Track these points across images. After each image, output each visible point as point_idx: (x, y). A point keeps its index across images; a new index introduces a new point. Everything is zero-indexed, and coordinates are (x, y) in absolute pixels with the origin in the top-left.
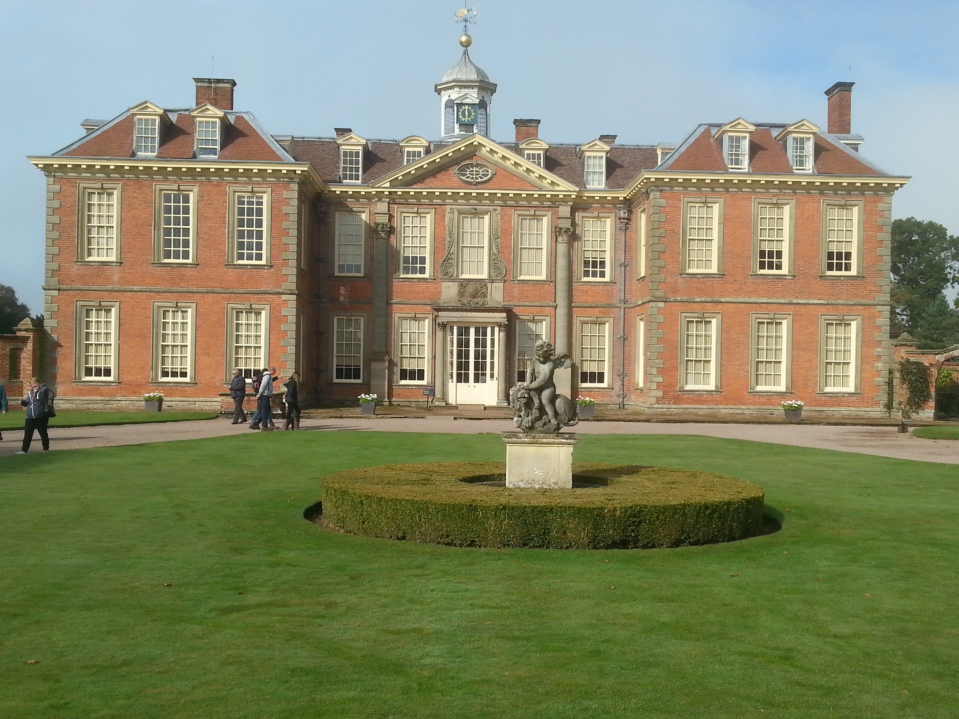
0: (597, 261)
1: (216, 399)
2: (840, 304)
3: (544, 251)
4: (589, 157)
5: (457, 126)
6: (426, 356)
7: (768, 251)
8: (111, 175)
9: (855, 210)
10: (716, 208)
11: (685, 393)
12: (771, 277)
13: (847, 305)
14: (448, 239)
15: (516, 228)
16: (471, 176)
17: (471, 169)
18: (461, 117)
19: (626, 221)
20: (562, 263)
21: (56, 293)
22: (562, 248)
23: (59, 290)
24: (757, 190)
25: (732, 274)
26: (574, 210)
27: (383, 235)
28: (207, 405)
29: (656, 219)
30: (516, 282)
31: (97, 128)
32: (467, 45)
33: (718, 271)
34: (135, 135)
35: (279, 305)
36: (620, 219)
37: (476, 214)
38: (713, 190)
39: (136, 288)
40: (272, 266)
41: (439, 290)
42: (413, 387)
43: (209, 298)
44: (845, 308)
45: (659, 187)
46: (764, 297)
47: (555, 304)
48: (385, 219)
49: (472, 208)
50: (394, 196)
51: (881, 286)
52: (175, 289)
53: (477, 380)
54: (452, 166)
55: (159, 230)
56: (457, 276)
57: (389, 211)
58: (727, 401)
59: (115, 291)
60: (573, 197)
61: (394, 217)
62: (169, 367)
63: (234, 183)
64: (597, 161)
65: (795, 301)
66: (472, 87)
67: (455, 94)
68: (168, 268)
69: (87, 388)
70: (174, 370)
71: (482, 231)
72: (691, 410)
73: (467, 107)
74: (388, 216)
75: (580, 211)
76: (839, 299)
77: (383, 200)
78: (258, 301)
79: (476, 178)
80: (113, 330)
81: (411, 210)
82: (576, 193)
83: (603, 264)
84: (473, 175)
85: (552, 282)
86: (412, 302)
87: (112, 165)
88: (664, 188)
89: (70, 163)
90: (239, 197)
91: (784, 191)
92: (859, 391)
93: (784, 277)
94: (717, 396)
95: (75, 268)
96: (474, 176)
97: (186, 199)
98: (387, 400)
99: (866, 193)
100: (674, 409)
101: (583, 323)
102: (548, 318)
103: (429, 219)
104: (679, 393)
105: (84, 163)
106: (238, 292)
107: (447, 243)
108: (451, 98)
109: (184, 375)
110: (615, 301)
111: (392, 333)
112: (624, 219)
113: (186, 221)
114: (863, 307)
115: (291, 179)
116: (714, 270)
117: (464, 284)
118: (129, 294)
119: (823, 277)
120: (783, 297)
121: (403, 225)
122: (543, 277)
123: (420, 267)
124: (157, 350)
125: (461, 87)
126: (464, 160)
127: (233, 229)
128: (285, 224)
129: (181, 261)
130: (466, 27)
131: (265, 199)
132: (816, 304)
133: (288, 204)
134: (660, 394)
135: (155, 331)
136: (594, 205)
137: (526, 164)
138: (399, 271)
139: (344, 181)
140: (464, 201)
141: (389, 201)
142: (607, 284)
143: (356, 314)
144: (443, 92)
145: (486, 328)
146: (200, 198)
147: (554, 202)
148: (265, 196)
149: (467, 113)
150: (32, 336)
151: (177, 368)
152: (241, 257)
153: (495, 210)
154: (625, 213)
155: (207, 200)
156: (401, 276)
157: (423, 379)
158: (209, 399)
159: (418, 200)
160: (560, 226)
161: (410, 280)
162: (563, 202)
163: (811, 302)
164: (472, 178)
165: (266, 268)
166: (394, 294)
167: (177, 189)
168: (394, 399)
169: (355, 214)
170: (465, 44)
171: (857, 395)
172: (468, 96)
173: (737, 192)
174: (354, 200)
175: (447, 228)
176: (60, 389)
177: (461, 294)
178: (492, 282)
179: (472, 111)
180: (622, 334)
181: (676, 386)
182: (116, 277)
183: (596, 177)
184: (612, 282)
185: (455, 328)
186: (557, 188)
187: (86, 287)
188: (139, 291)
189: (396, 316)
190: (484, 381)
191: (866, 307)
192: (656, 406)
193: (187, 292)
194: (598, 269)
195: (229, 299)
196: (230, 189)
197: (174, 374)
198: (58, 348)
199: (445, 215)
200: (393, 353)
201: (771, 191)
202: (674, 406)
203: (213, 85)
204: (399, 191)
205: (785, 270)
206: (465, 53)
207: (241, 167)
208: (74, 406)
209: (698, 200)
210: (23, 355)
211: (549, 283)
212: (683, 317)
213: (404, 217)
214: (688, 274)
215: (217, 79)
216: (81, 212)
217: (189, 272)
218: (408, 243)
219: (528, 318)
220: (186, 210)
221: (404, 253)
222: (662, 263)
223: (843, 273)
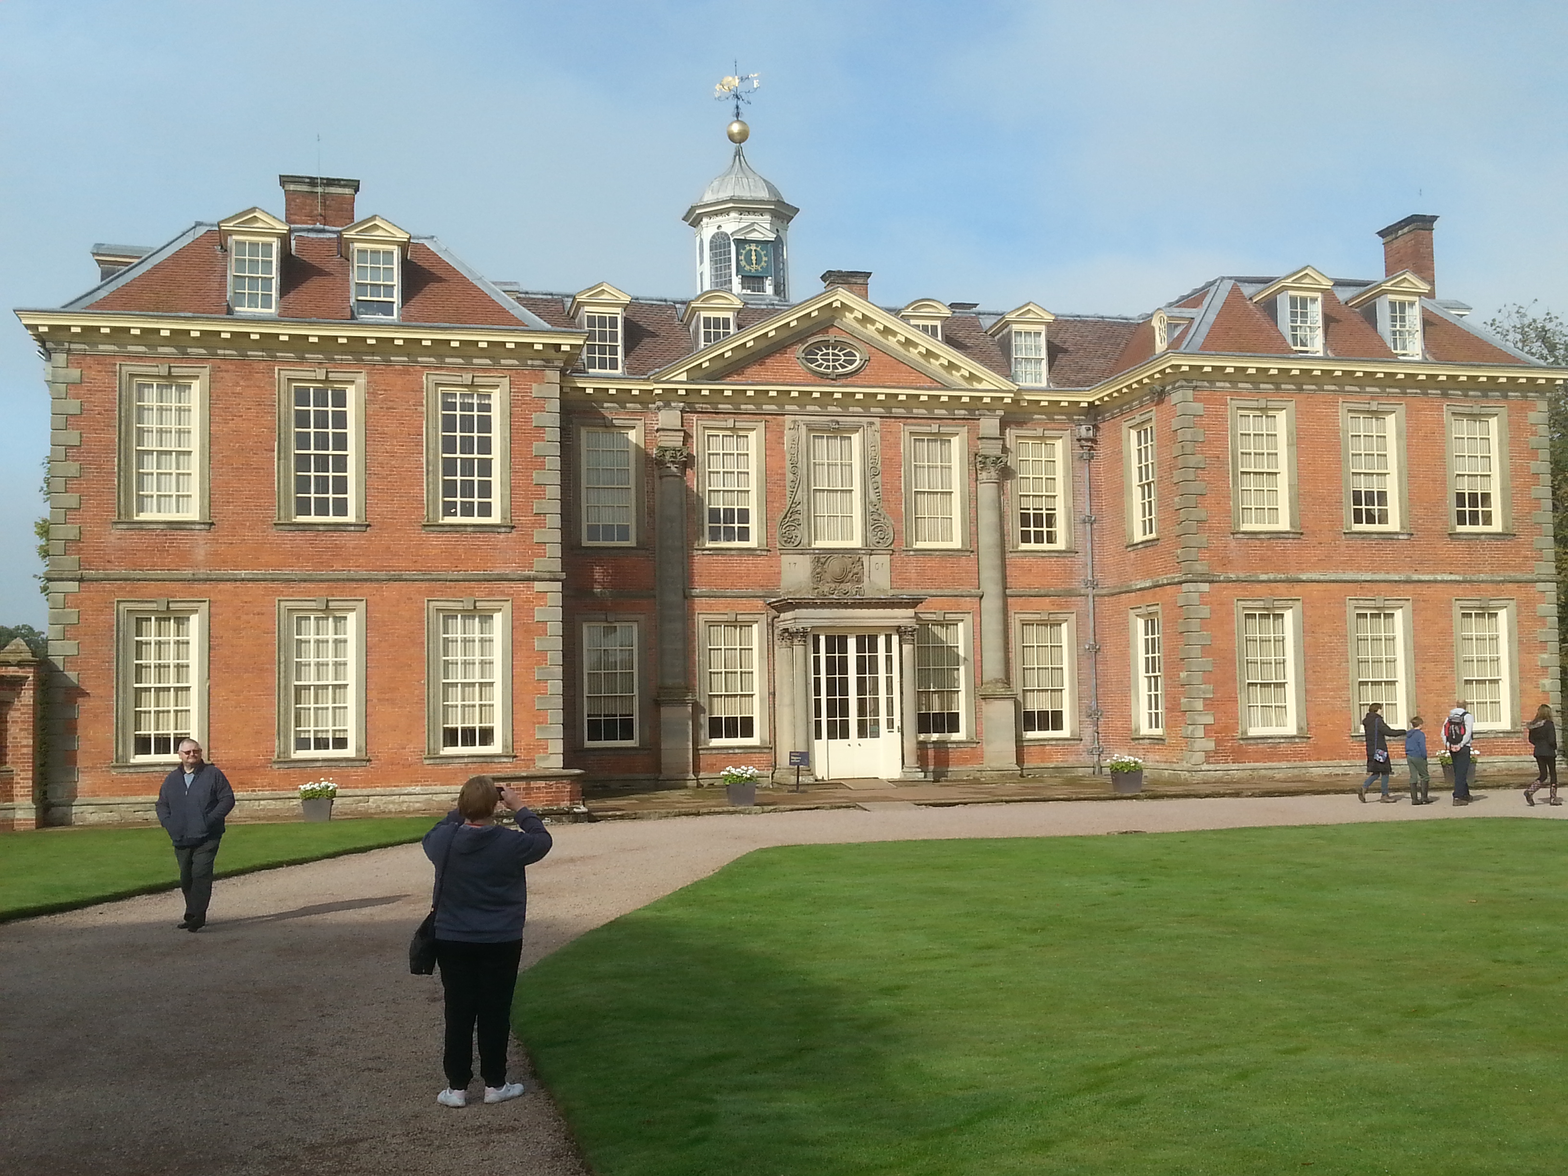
0: (1042, 514)
1: (410, 789)
2: (1482, 581)
3: (956, 499)
4: (1019, 333)
6: (756, 691)
7: (1365, 492)
8: (189, 350)
9: (1493, 422)
10: (1282, 418)
11: (1252, 742)
12: (1376, 536)
13: (1492, 582)
14: (790, 476)
15: (907, 456)
16: (826, 364)
17: (825, 351)
18: (743, 263)
19: (1089, 444)
20: (987, 518)
21: (73, 586)
22: (987, 492)
23: (81, 580)
24: (1347, 388)
25: (1314, 532)
26: (1004, 424)
27: (674, 469)
28: (393, 803)
29: (1189, 438)
30: (912, 553)
31: (136, 261)
32: (740, 139)
33: (1292, 525)
34: (231, 273)
35: (528, 601)
36: (1079, 440)
37: (839, 432)
38: (1278, 388)
39: (243, 574)
40: (513, 527)
41: (777, 570)
42: (737, 751)
43: (391, 591)
44: (1490, 587)
45: (1191, 381)
46: (1366, 571)
47: (979, 592)
48: (676, 440)
49: (832, 421)
50: (693, 398)
51: (1541, 550)
52: (324, 574)
53: (862, 733)
54: (793, 344)
55: (287, 458)
56: (810, 544)
57: (682, 426)
58: (1318, 753)
59: (199, 580)
60: (1006, 400)
61: (692, 437)
62: (310, 729)
63: (437, 368)
64: (1031, 341)
65: (1415, 577)
66: (761, 212)
67: (731, 225)
68: (308, 533)
69: (143, 777)
70: (320, 735)
71: (848, 462)
72: (1263, 772)
73: (753, 247)
74: (682, 434)
75: (1013, 426)
76: (1480, 572)
77: (673, 404)
78: (488, 595)
79: (835, 367)
80: (194, 658)
81: (723, 424)
82: (1012, 395)
83: (1051, 519)
84: (828, 360)
85: (972, 552)
86: (729, 592)
87: (195, 329)
88: (1199, 384)
89: (105, 324)
90: (444, 395)
91: (1388, 390)
92: (1518, 728)
93: (1396, 537)
94: (1302, 746)
95: (114, 536)
96: (831, 364)
97: (340, 399)
98: (693, 777)
99: (1510, 394)
100: (1236, 770)
101: (1025, 624)
102: (968, 618)
103: (754, 440)
104: (1241, 742)
105: (136, 326)
106: (449, 578)
107: (788, 483)
108: (722, 230)
109: (341, 743)
110: (1077, 585)
111: (694, 651)
112: (1087, 440)
113: (341, 442)
114: (1517, 585)
115: (547, 361)
116: (1284, 524)
117: (823, 557)
118: (229, 585)
119: (1453, 536)
120: (1395, 570)
121: (707, 452)
122: (956, 543)
123: (739, 527)
124: (287, 695)
125: (741, 211)
126: (813, 334)
127: (436, 455)
128: (537, 447)
129: (331, 519)
130: (737, 107)
131: (497, 400)
132: (1447, 581)
133: (542, 409)
134: (1211, 745)
135: (282, 659)
136: (1036, 416)
138: (703, 535)
139: (590, 370)
140: (817, 408)
141: (684, 407)
142: (1064, 555)
143: (626, 617)
144: (705, 220)
145: (876, 637)
146: (371, 397)
147: (971, 411)
148: (496, 394)
149: (754, 258)
150: (31, 675)
151: (327, 731)
152: (449, 509)
153: (872, 424)
154: (1089, 429)
155: (385, 400)
156: (708, 545)
157: (751, 735)
158: (397, 790)
159: (737, 405)
160: (981, 452)
161: (724, 552)
162: (988, 410)
163: (1439, 578)
164: (828, 367)
165: (503, 530)
166: (696, 578)
167: (324, 378)
168: (702, 775)
169: (616, 430)
170: (738, 138)
171: (1517, 735)
172: (756, 227)
173: (1315, 390)
174: (615, 405)
175: (788, 457)
176: (84, 782)
177: (818, 577)
178: (871, 555)
179: (762, 253)
180: (1092, 642)
181: (1235, 730)
182: (200, 553)
183: (1031, 368)
184: (1070, 552)
185: (822, 639)
186: (976, 385)
187: (138, 574)
188: (249, 580)
189: (700, 620)
190: (876, 734)
191: (1521, 584)
192: (1205, 767)
193: (348, 580)
194: (1045, 529)
195: (431, 592)
196: (428, 379)
197: (321, 744)
198: (80, 699)
199: (783, 432)
200: (697, 688)
201: (1368, 389)
202: (1235, 766)
203: (319, 190)
204: (705, 389)
205: (1394, 524)
206: (738, 153)
207: (456, 338)
208: (115, 817)
209: (1254, 404)
210: (12, 715)
211: (968, 554)
212: (1239, 609)
213: (709, 436)
214: (1244, 533)
215: (328, 179)
216: (124, 423)
217: (349, 540)
218: (717, 483)
219: (934, 617)
220: (341, 420)
221: (709, 504)
222: (1203, 515)
223: (1480, 528)
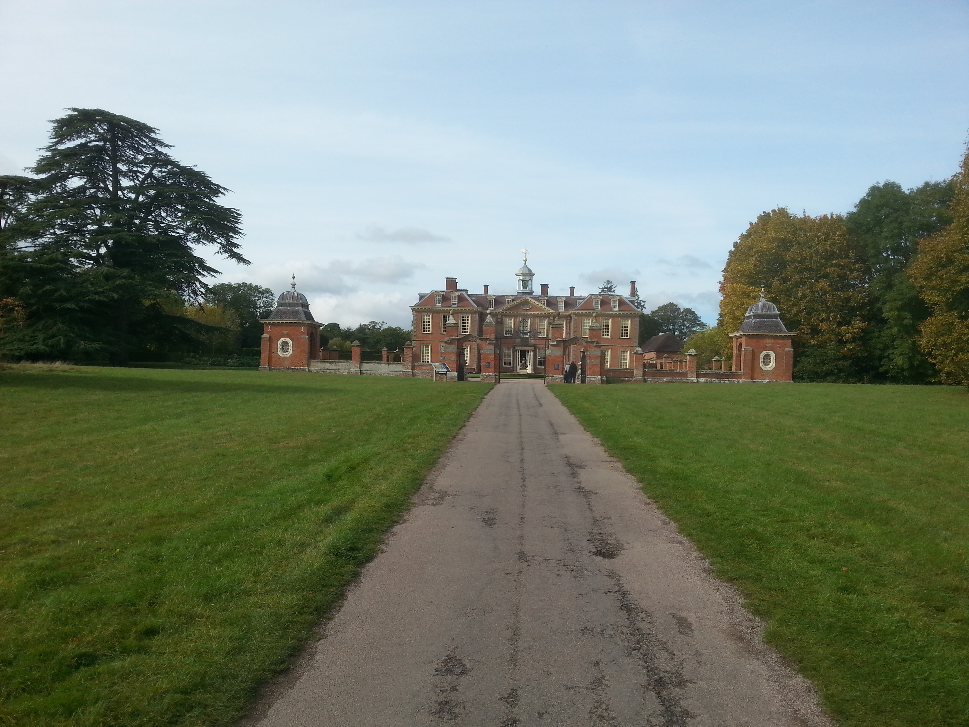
3: (546, 329)
4: (559, 302)
5: (522, 287)
6: (512, 359)
7: (605, 331)
8: (430, 311)
9: (629, 320)
10: (590, 320)
15: (538, 323)
17: (525, 306)
18: (523, 284)
19: (570, 321)
20: (550, 332)
22: (550, 328)
23: (416, 341)
24: (602, 315)
26: (554, 318)
27: (500, 324)
30: (537, 338)
31: (424, 296)
34: (436, 300)
39: (436, 340)
41: (515, 340)
42: (508, 368)
44: (626, 347)
45: (575, 314)
48: (500, 320)
49: (525, 317)
50: (503, 314)
51: (636, 341)
54: (520, 305)
55: (442, 325)
56: (520, 336)
59: (430, 341)
61: (503, 319)
65: (612, 345)
66: (527, 275)
68: (444, 335)
71: (528, 323)
73: (525, 281)
76: (624, 344)
77: (500, 314)
79: (527, 309)
80: (430, 351)
81: (508, 317)
82: (555, 313)
85: (548, 338)
86: (508, 343)
87: (430, 308)
89: (420, 308)
90: (462, 316)
91: (609, 315)
95: (420, 335)
99: (631, 316)
103: (513, 320)
105: (423, 308)
107: (518, 327)
108: (520, 278)
111: (502, 353)
115: (476, 312)
118: (434, 342)
119: (620, 339)
120: (608, 344)
121: (505, 322)
122: (545, 337)
123: (510, 333)
125: (523, 275)
126: (523, 303)
127: (461, 325)
128: (474, 324)
130: (525, 255)
131: (469, 317)
133: (475, 318)
135: (440, 351)
137: (540, 305)
138: (504, 334)
139: (489, 308)
140: (523, 315)
145: (529, 351)
147: (549, 315)
153: (532, 317)
154: (569, 318)
157: (511, 365)
159: (510, 315)
160: (550, 322)
161: (507, 337)
163: (616, 345)
166: (502, 341)
167: (447, 314)
170: (525, 261)
172: (526, 278)
175: (518, 322)
177: (522, 341)
178: (530, 338)
182: (430, 338)
183: (561, 308)
185: (520, 351)
186: (550, 311)
187: (423, 340)
189: (503, 348)
191: (631, 347)
196: (460, 314)
199: (517, 319)
200: (502, 358)
201: (605, 315)
203: (450, 280)
204: (505, 312)
205: (609, 337)
207: (464, 309)
209: (586, 317)
213: (506, 319)
216: (421, 320)
218: (507, 326)
219: (540, 348)
221: (506, 329)
223: (626, 337)
